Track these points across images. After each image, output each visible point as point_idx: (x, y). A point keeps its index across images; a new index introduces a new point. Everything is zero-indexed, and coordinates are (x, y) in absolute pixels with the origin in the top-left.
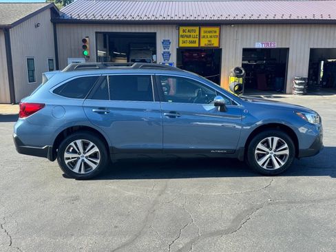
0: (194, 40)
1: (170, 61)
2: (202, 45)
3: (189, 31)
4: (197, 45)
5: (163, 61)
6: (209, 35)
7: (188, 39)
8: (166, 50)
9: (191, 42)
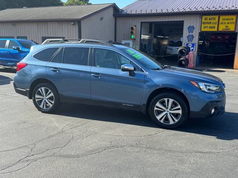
0: (214, 25)
1: (193, 42)
2: (220, 29)
3: (210, 19)
4: (216, 30)
5: (187, 42)
6: (226, 22)
7: (209, 25)
8: (191, 34)
9: (211, 27)
